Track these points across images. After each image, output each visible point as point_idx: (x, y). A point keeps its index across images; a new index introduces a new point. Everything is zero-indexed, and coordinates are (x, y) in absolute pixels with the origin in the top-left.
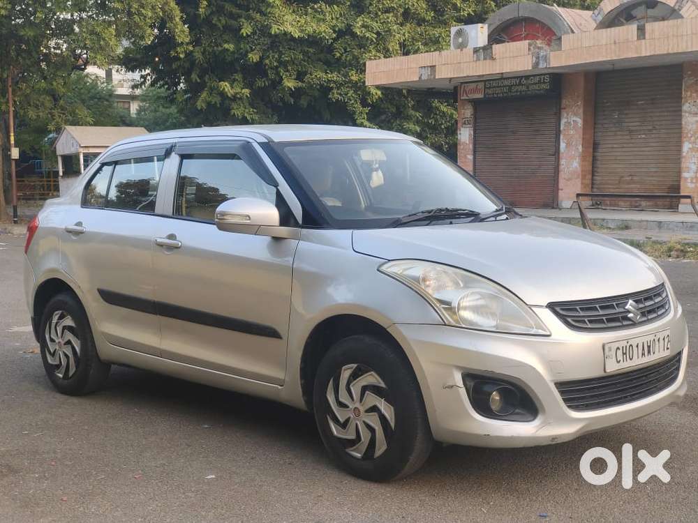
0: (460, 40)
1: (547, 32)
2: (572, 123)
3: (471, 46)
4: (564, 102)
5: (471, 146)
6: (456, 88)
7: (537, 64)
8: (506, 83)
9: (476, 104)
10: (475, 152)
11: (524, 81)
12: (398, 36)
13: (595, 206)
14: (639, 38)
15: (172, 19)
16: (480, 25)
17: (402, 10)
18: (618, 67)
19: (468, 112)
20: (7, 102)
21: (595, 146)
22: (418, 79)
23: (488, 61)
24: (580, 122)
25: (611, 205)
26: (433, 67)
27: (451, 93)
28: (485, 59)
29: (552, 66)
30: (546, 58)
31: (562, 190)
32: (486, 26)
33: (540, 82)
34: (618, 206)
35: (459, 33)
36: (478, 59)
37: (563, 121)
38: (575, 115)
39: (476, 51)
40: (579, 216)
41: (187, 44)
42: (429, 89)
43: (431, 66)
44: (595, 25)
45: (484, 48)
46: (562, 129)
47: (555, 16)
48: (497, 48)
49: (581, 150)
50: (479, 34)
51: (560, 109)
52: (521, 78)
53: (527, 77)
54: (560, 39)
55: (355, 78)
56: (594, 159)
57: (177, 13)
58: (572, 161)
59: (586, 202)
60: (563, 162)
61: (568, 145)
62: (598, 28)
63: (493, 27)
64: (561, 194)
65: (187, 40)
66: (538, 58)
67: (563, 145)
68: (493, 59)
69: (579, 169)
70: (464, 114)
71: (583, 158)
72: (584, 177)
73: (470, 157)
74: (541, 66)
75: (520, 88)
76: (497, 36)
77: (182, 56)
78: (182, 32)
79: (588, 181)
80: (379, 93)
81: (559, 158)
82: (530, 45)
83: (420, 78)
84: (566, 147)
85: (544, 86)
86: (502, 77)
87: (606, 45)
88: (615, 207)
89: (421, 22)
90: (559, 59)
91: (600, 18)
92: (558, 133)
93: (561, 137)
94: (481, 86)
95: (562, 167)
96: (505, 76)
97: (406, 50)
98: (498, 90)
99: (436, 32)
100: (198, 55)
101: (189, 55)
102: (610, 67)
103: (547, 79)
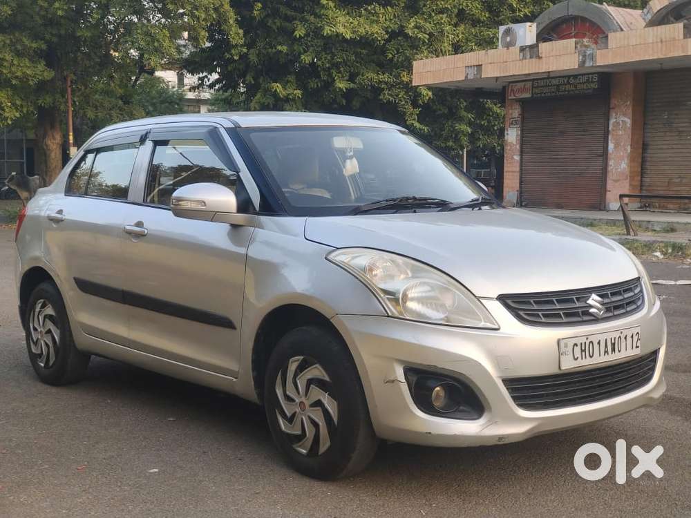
0: (508, 39)
1: (596, 30)
2: (621, 123)
3: (519, 44)
4: (614, 102)
5: (518, 147)
6: (504, 88)
7: (584, 62)
8: (555, 82)
9: (523, 103)
10: (522, 152)
11: (572, 80)
12: (451, 37)
13: (644, 208)
14: (685, 37)
15: (226, 21)
16: (529, 24)
17: (456, 11)
18: (666, 65)
19: (515, 112)
20: (66, 102)
21: (645, 147)
22: (463, 78)
23: (534, 60)
24: (629, 122)
25: (659, 207)
26: (479, 66)
27: (500, 92)
28: (531, 57)
29: (598, 64)
30: (592, 57)
31: (609, 191)
32: (534, 25)
33: (588, 81)
34: (667, 208)
35: (507, 32)
36: (524, 58)
37: (612, 121)
38: (625, 115)
39: (522, 49)
40: (622, 218)
41: (242, 46)
42: (477, 89)
43: (477, 66)
44: (644, 24)
45: (531, 47)
46: (610, 129)
47: (605, 14)
48: (544, 47)
49: (629, 151)
50: (527, 33)
51: (609, 109)
52: (568, 77)
53: (575, 77)
54: (607, 37)
55: (405, 79)
56: (643, 161)
57: (232, 16)
58: (620, 162)
59: (635, 204)
60: (611, 163)
61: (617, 145)
62: (646, 26)
63: (542, 27)
64: (609, 195)
65: (241, 42)
66: (584, 56)
67: (611, 146)
68: (539, 57)
69: (627, 171)
70: (512, 114)
71: (632, 159)
72: (632, 178)
73: (517, 158)
74: (587, 64)
75: (568, 87)
76: (543, 36)
77: (236, 58)
78: (236, 35)
79: (637, 183)
80: (430, 93)
81: (607, 159)
82: (576, 43)
83: (466, 77)
84: (615, 147)
85: (592, 85)
86: (549, 76)
87: (653, 43)
88: (663, 209)
89: (475, 22)
90: (607, 57)
91: (649, 17)
92: (607, 133)
93: (610, 137)
94: (529, 85)
95: (610, 168)
96: (552, 75)
97: (457, 49)
98: (546, 90)
99: (490, 33)
100: (253, 58)
101: (243, 57)
102: (657, 66)
103: (596, 78)
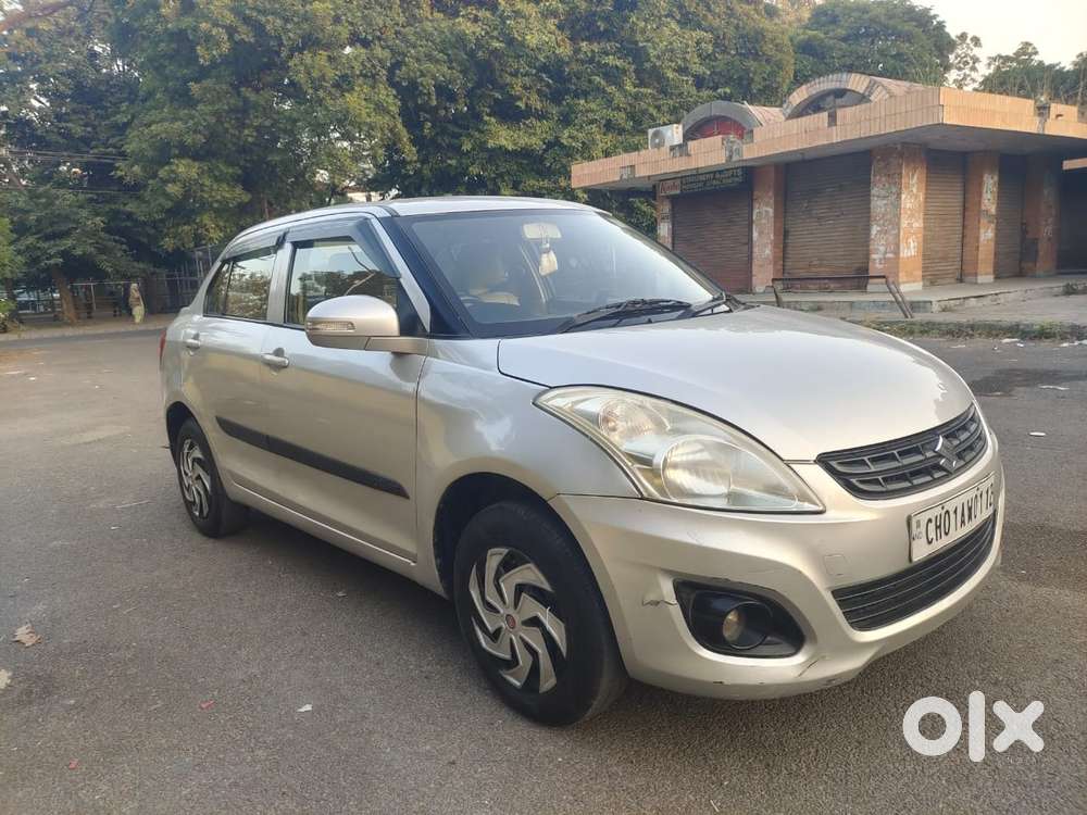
0: (657, 141)
1: (742, 129)
2: (764, 212)
3: (668, 144)
4: (756, 194)
5: (670, 240)
6: (654, 185)
7: (731, 157)
8: (702, 178)
9: (673, 200)
11: (718, 176)
12: (601, 145)
13: (787, 289)
14: (830, 125)
16: (675, 125)
17: (603, 122)
18: (807, 157)
19: (666, 208)
21: (786, 234)
22: (617, 178)
23: (684, 158)
24: (771, 211)
25: (801, 288)
26: (632, 167)
27: (650, 192)
28: (681, 156)
29: (745, 158)
30: (738, 151)
31: (755, 276)
32: (681, 127)
33: (733, 176)
34: (808, 289)
35: (656, 135)
36: (674, 157)
37: (756, 211)
38: (767, 205)
39: (672, 148)
40: (775, 298)
41: (416, 162)
43: (630, 166)
44: (784, 118)
45: (680, 146)
46: (754, 219)
47: (748, 112)
48: (691, 144)
49: (772, 237)
50: (674, 134)
51: (752, 200)
52: (716, 173)
53: (720, 172)
54: (752, 131)
55: (563, 184)
56: (785, 246)
58: (764, 246)
59: (779, 286)
60: (756, 250)
61: (761, 233)
62: (787, 119)
63: (687, 127)
64: (755, 280)
66: (731, 151)
67: (755, 235)
68: (689, 155)
69: (771, 257)
70: (662, 211)
71: (775, 245)
72: (775, 263)
74: (735, 158)
75: (714, 182)
76: (690, 135)
77: (411, 173)
78: (410, 152)
79: (780, 267)
81: (752, 246)
82: (723, 139)
83: (621, 178)
84: (759, 236)
85: (737, 179)
86: (697, 173)
87: (797, 134)
88: (805, 290)
89: (621, 131)
90: (751, 152)
91: (789, 111)
92: (751, 223)
93: (754, 227)
94: (678, 182)
95: (754, 255)
96: (700, 172)
97: (607, 154)
98: (694, 186)
99: (636, 140)
100: (427, 172)
101: (418, 172)
102: (799, 157)
103: (740, 172)
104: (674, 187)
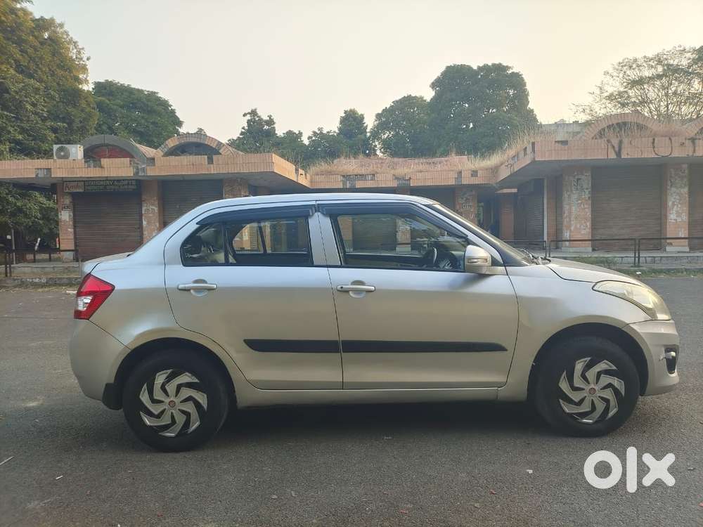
0: (62, 154)
2: (151, 209)
3: (73, 157)
4: (144, 197)
5: (71, 223)
9: (74, 196)
10: (75, 227)
11: (116, 183)
14: (209, 163)
18: (186, 178)
19: (67, 201)
22: (34, 176)
23: (97, 168)
24: (156, 209)
26: (48, 169)
27: (52, 188)
28: (95, 167)
29: (147, 175)
30: (143, 170)
32: (76, 146)
33: (128, 184)
35: (61, 149)
36: (89, 166)
37: (144, 209)
38: (153, 205)
39: (87, 161)
42: (29, 184)
43: (46, 169)
46: (143, 212)
47: (135, 148)
49: (158, 226)
51: (141, 201)
54: (154, 159)
61: (149, 223)
66: (137, 169)
67: (145, 223)
68: (102, 167)
70: (63, 202)
73: (71, 230)
74: (140, 174)
75: (113, 187)
81: (142, 230)
82: (130, 161)
83: (37, 176)
84: (148, 224)
85: (133, 187)
86: (107, 179)
90: (153, 172)
91: (166, 150)
92: (141, 215)
93: (143, 217)
94: (82, 184)
95: (144, 236)
98: (95, 188)
103: (134, 183)
104: (77, 187)
